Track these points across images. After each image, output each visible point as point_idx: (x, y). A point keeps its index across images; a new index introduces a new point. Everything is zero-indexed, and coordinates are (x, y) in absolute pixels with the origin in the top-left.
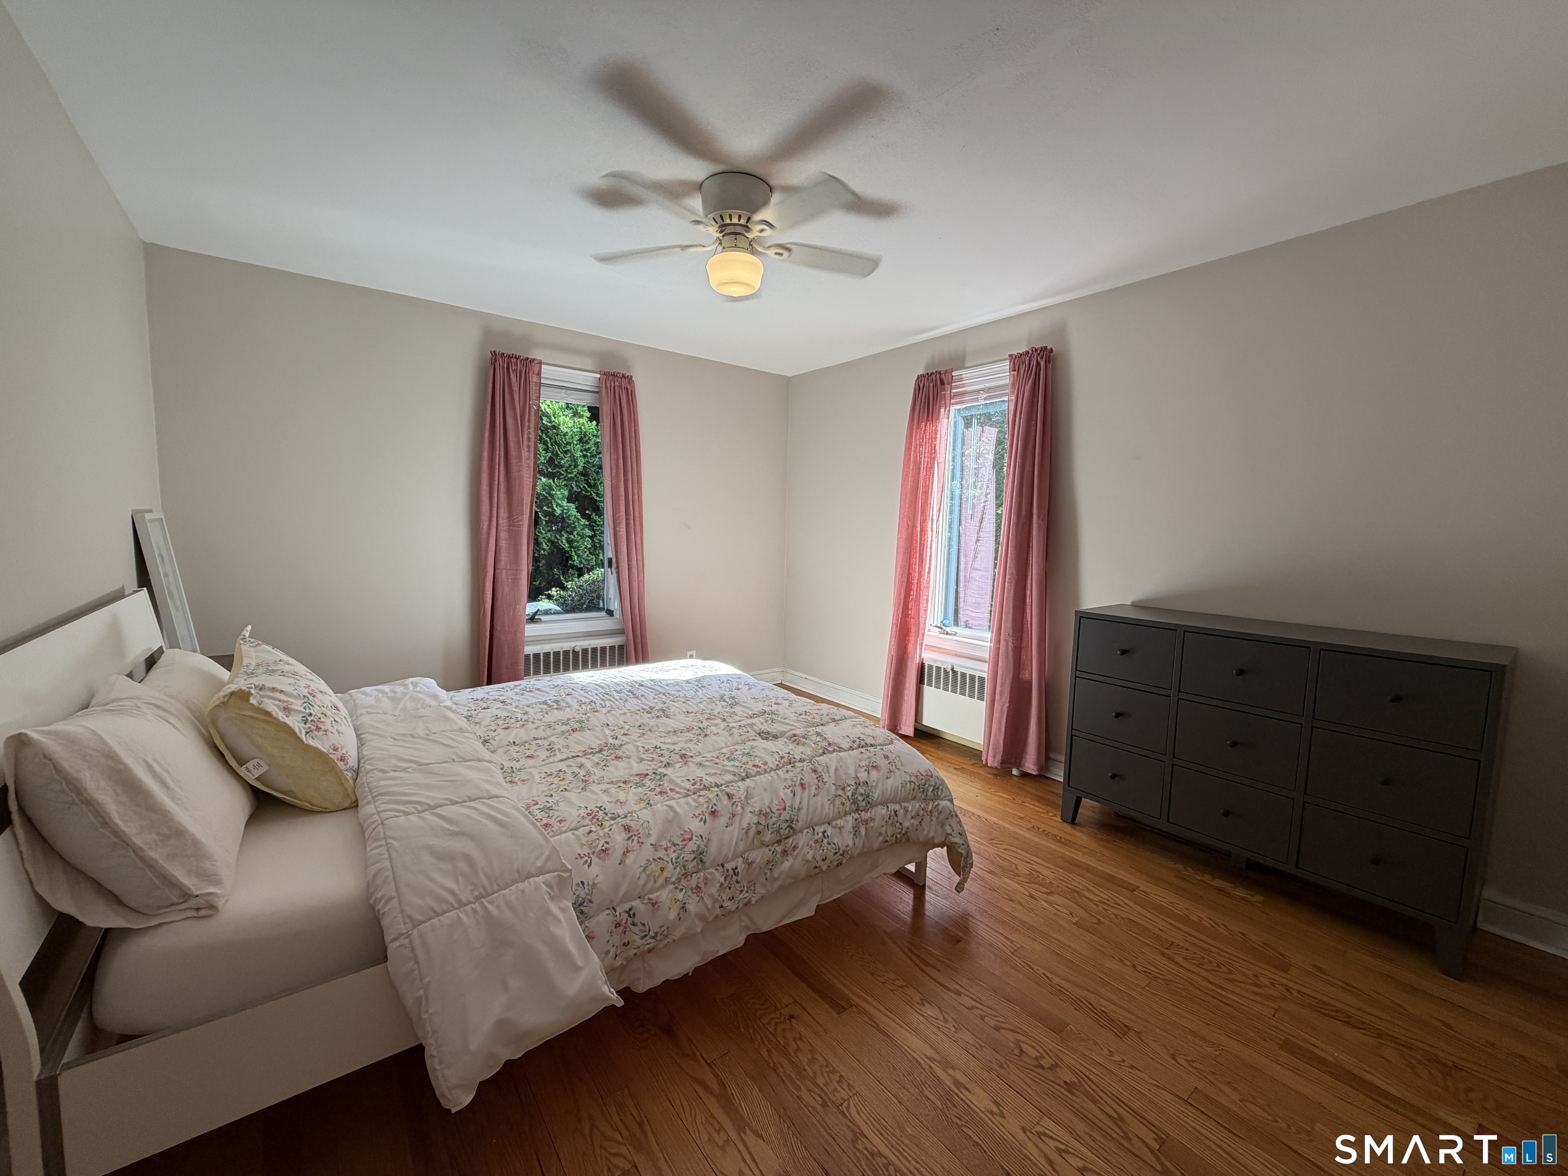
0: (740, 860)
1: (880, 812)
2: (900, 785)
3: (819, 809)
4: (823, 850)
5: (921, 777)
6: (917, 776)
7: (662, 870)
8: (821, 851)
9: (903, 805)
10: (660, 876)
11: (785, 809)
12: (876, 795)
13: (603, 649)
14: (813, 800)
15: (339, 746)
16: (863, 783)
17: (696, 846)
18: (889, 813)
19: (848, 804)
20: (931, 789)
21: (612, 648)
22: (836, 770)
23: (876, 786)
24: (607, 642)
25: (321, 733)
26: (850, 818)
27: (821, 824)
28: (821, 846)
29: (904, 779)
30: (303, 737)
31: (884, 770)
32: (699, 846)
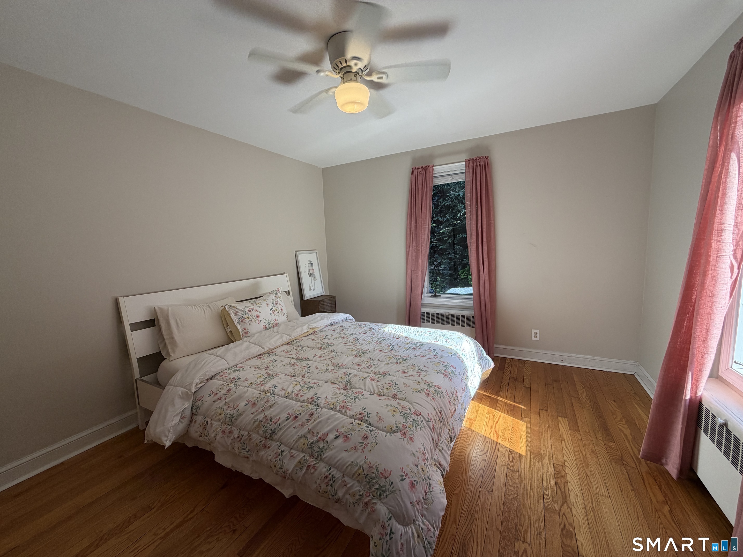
0: (246, 433)
1: (322, 468)
2: (350, 463)
3: (289, 436)
4: (276, 460)
5: (374, 471)
6: (370, 467)
7: (220, 414)
8: (275, 460)
9: (346, 478)
10: (218, 416)
11: (275, 424)
12: (327, 454)
13: (463, 317)
14: (291, 429)
15: (247, 329)
16: (326, 441)
17: (233, 413)
18: (327, 474)
19: (306, 446)
20: (377, 486)
21: (468, 317)
22: (320, 422)
23: (332, 450)
24: (466, 313)
25: (243, 323)
26: (302, 455)
27: (286, 446)
28: (277, 457)
29: (358, 461)
30: (236, 323)
31: (350, 444)
32: (234, 414)
